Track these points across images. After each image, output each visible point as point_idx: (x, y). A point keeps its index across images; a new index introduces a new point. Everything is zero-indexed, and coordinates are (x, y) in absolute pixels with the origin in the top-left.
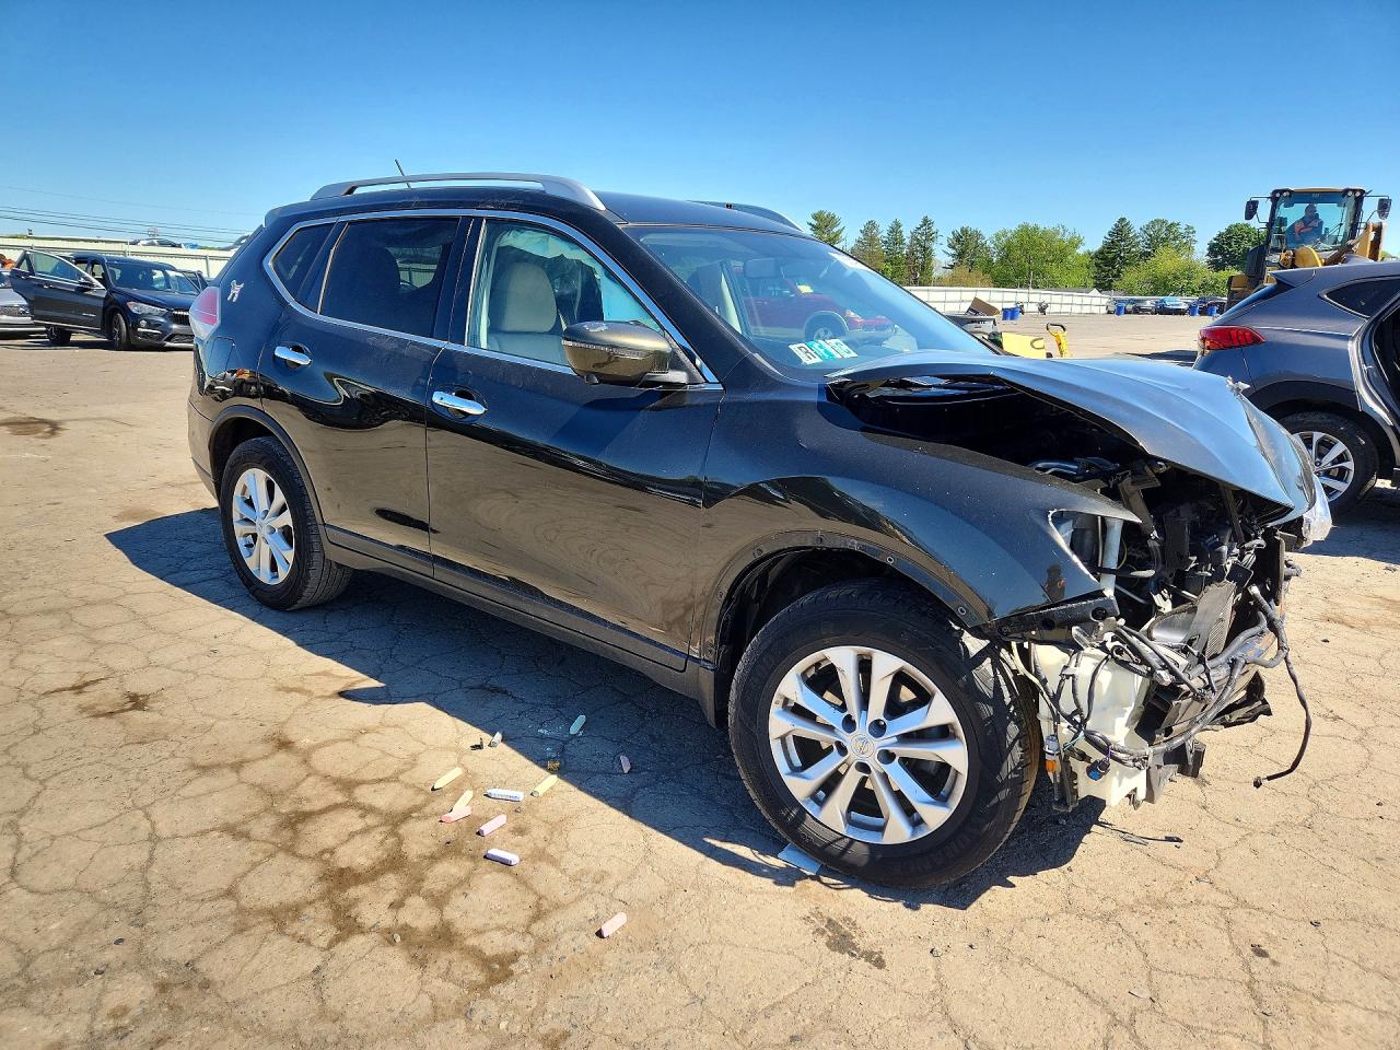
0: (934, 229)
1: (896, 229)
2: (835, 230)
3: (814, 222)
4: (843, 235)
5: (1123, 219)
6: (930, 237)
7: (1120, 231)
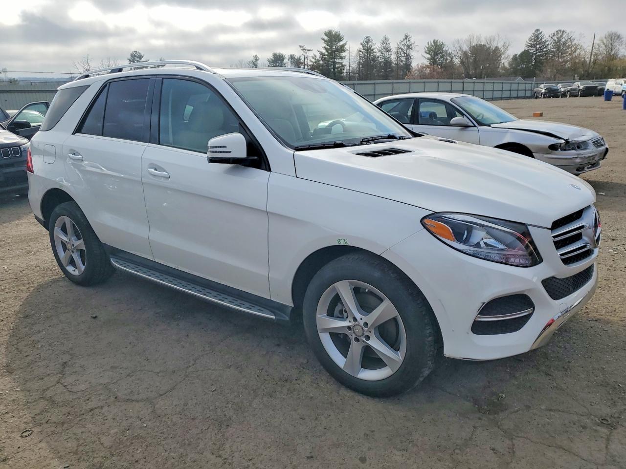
0: (412, 41)
1: (385, 42)
2: (341, 43)
3: (326, 38)
4: (346, 47)
5: (537, 30)
6: (409, 47)
7: (537, 38)
